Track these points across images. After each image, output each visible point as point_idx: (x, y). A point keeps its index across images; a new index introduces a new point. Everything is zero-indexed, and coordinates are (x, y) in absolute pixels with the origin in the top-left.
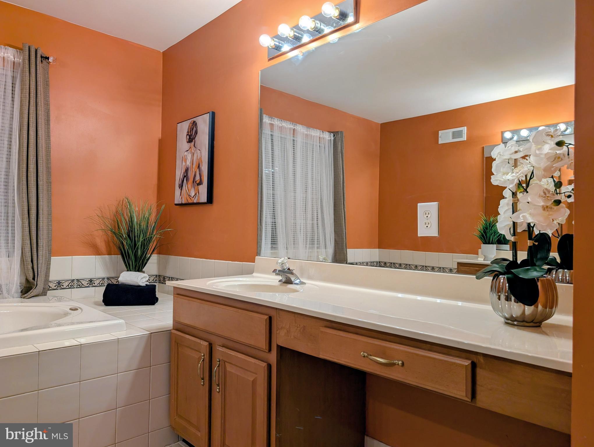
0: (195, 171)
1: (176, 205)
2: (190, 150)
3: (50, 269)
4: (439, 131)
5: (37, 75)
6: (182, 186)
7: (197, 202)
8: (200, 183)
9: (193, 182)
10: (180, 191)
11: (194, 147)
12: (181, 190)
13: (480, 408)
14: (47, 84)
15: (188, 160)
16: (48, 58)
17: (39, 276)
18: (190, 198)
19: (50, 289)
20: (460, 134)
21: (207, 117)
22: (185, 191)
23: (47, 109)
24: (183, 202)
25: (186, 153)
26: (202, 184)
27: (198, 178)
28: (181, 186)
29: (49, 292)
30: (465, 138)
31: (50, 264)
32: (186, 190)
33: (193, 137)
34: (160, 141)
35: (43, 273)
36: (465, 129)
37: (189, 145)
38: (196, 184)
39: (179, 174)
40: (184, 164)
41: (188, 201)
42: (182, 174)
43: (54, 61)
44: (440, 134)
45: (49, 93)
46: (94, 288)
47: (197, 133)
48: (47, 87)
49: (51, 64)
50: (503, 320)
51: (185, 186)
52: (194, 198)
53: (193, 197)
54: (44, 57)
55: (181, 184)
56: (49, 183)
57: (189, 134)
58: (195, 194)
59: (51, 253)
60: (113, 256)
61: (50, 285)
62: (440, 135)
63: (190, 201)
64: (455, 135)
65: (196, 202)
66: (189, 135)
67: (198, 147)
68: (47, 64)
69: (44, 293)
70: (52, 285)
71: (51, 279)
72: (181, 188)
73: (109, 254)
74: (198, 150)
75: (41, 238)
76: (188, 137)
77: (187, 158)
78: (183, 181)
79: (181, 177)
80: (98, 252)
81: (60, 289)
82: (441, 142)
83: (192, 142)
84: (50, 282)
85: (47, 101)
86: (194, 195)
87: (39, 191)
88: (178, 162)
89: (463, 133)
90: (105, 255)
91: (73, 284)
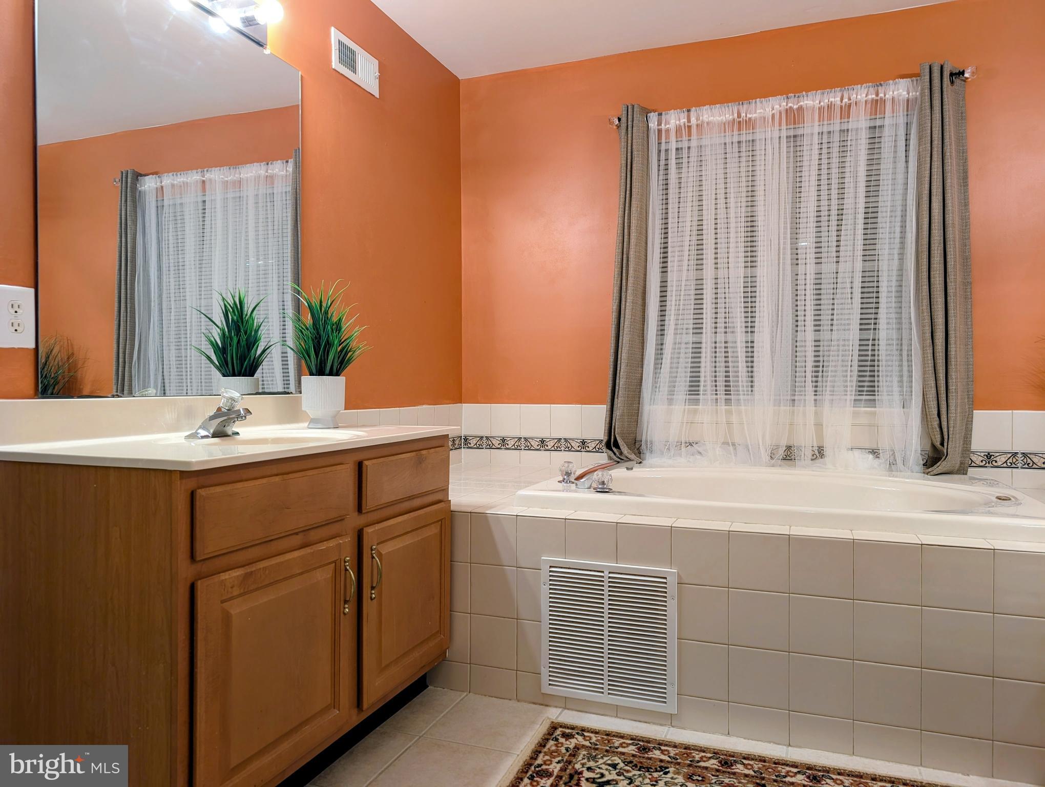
3: (972, 431)
5: (944, 107)
14: (962, 117)
16: (963, 73)
17: (950, 439)
19: (973, 464)
23: (963, 160)
29: (970, 469)
31: (972, 421)
35: (957, 436)
43: (973, 73)
45: (966, 133)
48: (963, 121)
49: (969, 80)
54: (956, 74)
56: (967, 284)
59: (975, 403)
61: (974, 458)
68: (963, 83)
69: (961, 470)
70: (977, 459)
71: (974, 447)
75: (954, 377)
81: (991, 467)
84: (973, 453)
85: (963, 146)
87: (949, 298)
91: (1014, 460)
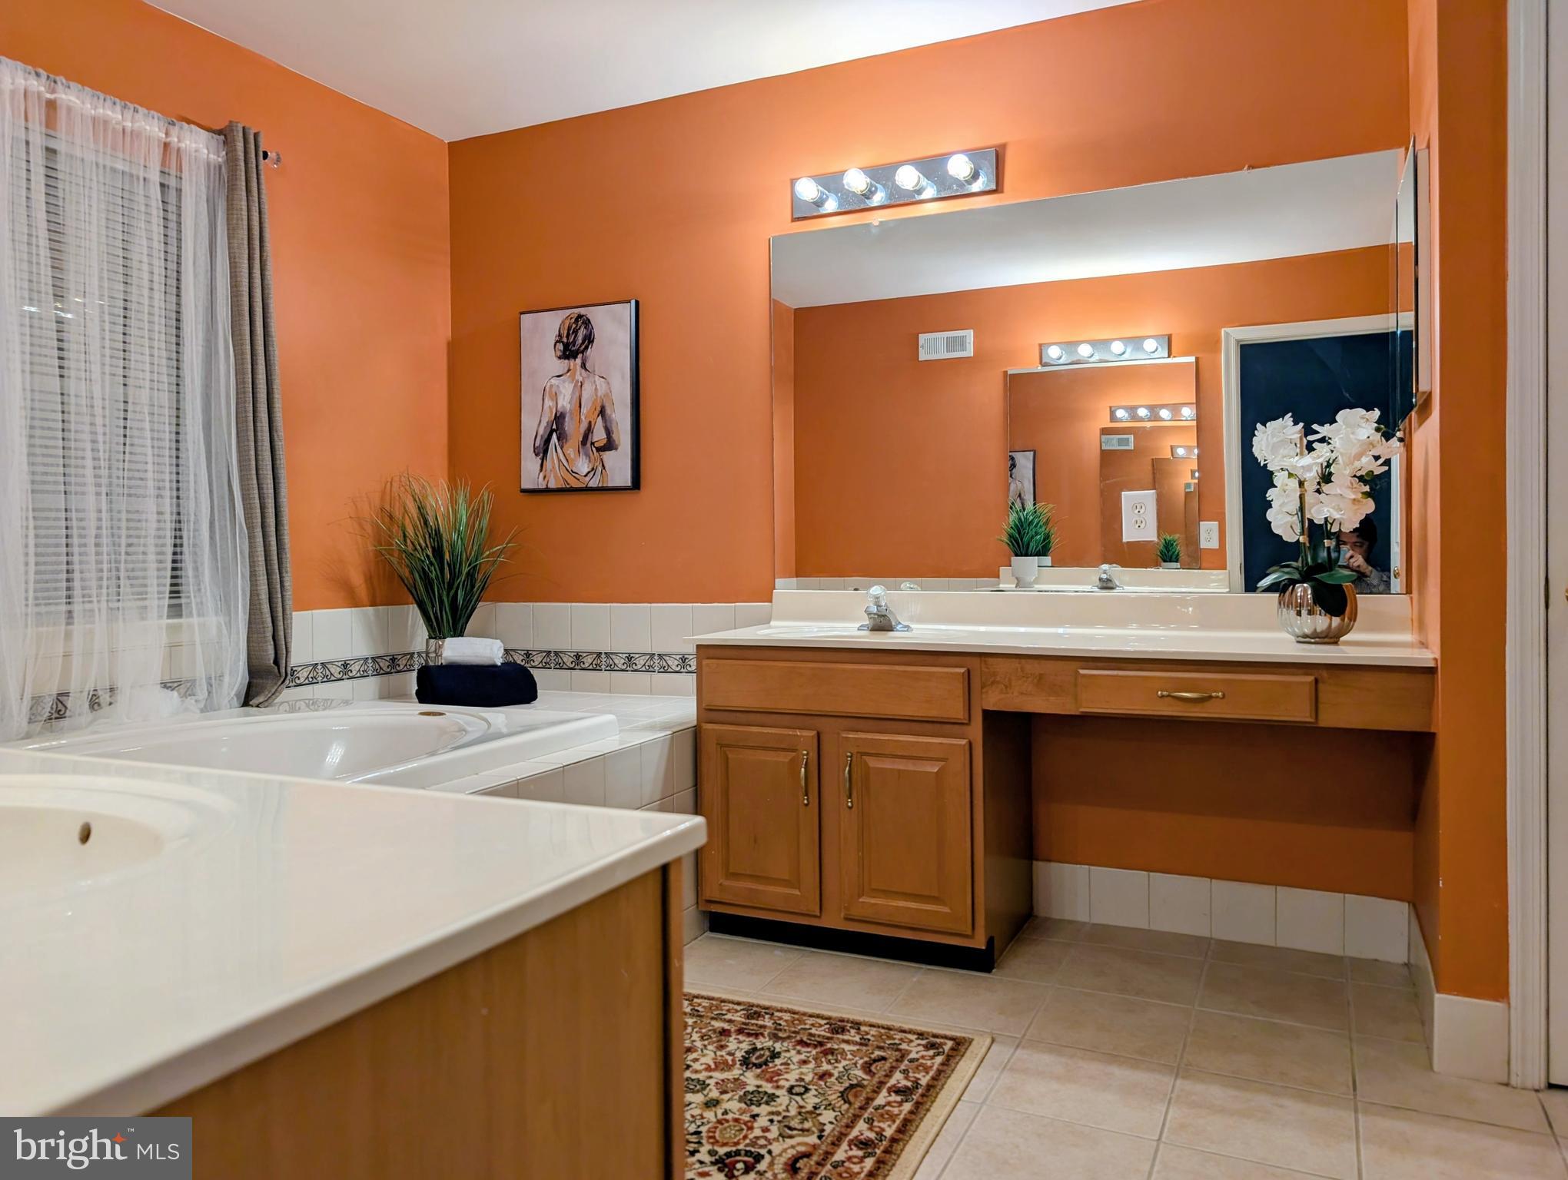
0: (590, 422)
1: (524, 491)
2: (569, 374)
4: (920, 335)
6: (546, 452)
7: (600, 485)
8: (610, 445)
9: (584, 442)
10: (540, 461)
11: (583, 371)
12: (543, 459)
13: (1323, 728)
15: (562, 397)
16: (266, 156)
18: (574, 477)
20: (961, 343)
21: (626, 311)
22: (556, 461)
24: (552, 485)
25: (554, 381)
26: (616, 449)
27: (599, 435)
28: (542, 451)
30: (970, 352)
32: (559, 460)
33: (578, 349)
34: (453, 348)
36: (970, 334)
37: (566, 365)
38: (594, 449)
39: (533, 424)
40: (548, 403)
41: (568, 484)
42: (544, 424)
43: (277, 161)
44: (921, 341)
46: (350, 681)
47: (593, 341)
50: (1293, 638)
51: (556, 451)
52: (587, 479)
53: (586, 476)
55: (542, 446)
57: (565, 340)
58: (593, 469)
60: (380, 607)
62: (920, 344)
63: (575, 484)
64: (951, 344)
65: (596, 486)
66: (562, 342)
67: (596, 369)
72: (541, 455)
73: (373, 604)
74: (597, 378)
76: (560, 347)
77: (561, 392)
78: (548, 441)
79: (541, 431)
80: (354, 602)
81: (295, 686)
82: (923, 357)
83: (575, 357)
86: (589, 472)
88: (530, 401)
89: (968, 341)
90: (366, 606)
91: (315, 673)
